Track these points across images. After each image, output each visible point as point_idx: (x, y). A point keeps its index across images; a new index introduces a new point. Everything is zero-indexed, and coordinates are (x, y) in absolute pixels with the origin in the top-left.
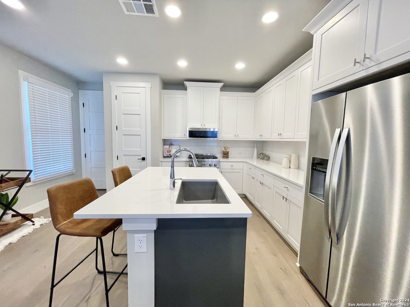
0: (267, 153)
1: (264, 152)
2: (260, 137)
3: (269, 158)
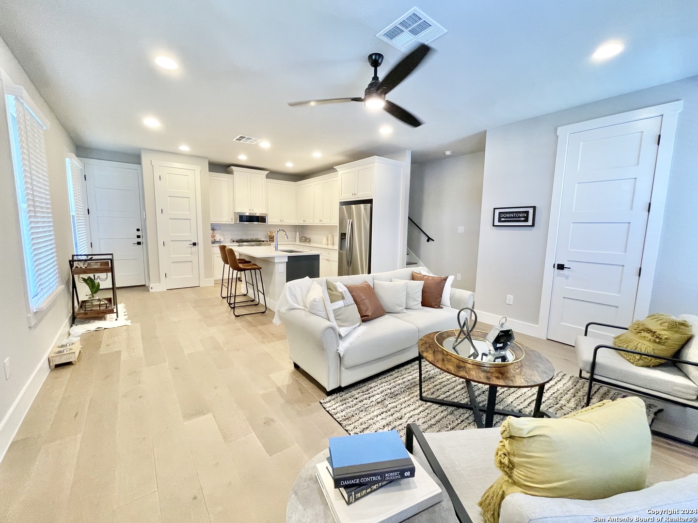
0: (308, 236)
1: (305, 235)
2: (303, 222)
3: (310, 240)
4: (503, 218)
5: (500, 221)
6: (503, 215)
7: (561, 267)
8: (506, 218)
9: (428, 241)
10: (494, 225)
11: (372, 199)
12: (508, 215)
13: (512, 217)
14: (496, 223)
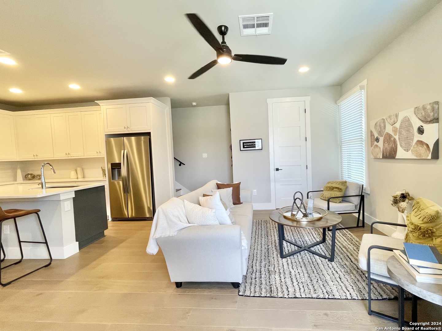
4: (246, 145)
5: (244, 147)
6: (245, 144)
7: (277, 170)
8: (247, 145)
9: (180, 165)
10: (241, 150)
11: (150, 132)
12: (248, 144)
13: (250, 145)
14: (242, 149)
